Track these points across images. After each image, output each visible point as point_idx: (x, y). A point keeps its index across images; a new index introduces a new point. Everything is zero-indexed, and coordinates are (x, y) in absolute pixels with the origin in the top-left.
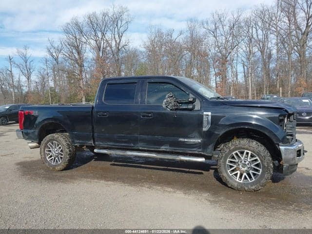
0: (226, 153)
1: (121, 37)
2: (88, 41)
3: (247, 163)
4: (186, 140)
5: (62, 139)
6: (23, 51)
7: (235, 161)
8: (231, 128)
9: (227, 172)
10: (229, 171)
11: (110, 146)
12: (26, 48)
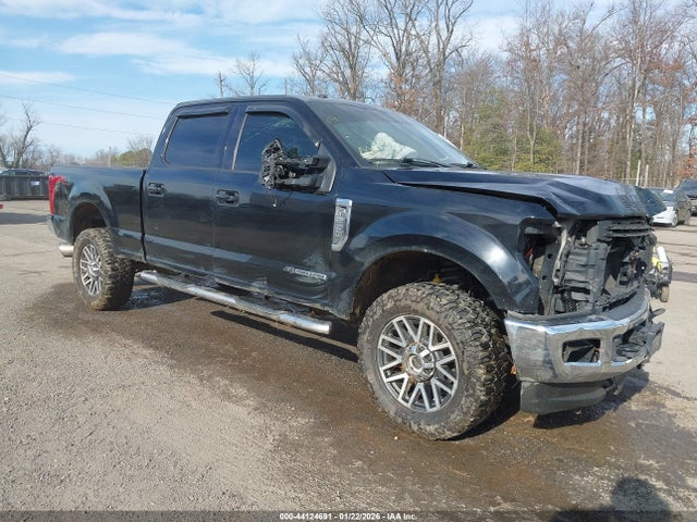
0: (375, 317)
1: (453, 25)
2: (375, 38)
3: (423, 354)
4: (297, 271)
5: (100, 242)
6: (249, 64)
7: (400, 344)
8: (390, 250)
9: (377, 372)
10: (382, 369)
11: (168, 268)
12: (253, 56)
